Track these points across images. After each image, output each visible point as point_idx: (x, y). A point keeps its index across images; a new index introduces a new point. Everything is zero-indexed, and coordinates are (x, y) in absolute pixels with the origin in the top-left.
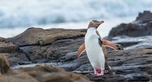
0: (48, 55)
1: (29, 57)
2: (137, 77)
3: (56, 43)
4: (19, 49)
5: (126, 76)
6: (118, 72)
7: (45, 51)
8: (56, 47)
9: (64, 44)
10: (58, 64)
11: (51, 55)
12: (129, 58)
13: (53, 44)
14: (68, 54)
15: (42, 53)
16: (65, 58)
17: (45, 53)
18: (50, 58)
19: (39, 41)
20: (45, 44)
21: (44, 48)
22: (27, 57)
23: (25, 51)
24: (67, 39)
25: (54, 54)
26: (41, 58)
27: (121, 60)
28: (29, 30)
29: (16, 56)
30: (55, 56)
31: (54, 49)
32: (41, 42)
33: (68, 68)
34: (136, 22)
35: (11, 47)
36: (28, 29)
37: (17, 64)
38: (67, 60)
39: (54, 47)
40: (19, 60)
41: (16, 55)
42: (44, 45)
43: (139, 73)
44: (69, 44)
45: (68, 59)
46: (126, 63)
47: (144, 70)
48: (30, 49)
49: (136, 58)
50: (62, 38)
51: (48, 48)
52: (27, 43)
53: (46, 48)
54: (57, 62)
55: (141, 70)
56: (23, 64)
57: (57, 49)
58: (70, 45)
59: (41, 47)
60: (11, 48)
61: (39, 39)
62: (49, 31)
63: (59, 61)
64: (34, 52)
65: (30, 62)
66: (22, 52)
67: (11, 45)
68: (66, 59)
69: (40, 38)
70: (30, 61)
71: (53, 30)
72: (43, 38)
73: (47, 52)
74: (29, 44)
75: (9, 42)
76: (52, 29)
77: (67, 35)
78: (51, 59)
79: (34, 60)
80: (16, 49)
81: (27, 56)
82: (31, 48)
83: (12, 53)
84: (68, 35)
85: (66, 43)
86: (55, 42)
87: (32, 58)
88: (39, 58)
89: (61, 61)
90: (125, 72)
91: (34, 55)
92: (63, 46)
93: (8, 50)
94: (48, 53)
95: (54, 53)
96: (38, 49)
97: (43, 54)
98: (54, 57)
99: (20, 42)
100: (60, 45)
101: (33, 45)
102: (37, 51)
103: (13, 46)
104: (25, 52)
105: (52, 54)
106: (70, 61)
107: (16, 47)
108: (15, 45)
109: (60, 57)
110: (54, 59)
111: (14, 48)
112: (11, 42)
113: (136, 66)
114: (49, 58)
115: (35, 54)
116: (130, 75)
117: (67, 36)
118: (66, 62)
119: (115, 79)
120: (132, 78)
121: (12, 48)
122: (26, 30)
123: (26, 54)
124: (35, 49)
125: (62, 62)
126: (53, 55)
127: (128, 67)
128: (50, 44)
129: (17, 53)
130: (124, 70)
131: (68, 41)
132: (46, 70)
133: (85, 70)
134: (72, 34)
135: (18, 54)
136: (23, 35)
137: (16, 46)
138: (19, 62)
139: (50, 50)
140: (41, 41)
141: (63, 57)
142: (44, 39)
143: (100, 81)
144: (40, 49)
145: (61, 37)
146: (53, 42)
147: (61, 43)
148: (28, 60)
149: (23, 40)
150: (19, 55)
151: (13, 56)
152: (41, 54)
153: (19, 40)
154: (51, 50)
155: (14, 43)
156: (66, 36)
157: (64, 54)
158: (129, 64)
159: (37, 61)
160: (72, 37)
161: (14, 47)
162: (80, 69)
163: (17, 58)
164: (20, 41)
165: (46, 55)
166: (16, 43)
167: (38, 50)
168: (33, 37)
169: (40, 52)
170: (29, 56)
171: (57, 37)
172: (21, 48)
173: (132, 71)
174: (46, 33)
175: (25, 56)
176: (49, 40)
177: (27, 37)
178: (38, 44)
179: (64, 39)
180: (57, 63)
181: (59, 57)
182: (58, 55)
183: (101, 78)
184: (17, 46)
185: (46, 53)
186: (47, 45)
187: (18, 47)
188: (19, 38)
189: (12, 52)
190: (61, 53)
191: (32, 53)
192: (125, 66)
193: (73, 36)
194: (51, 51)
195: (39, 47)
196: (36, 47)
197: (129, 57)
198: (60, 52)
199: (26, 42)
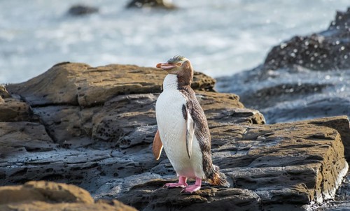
0: (94, 129)
1: (52, 133)
2: (281, 195)
3: (113, 103)
4: (32, 113)
6: (241, 183)
7: (89, 120)
8: (113, 111)
9: (133, 106)
10: (113, 154)
11: (101, 131)
12: (269, 146)
13: (106, 104)
14: (139, 130)
15: (82, 125)
16: (129, 141)
17: (88, 126)
18: (99, 136)
19: (77, 96)
20: (89, 104)
21: (86, 113)
22: (49, 134)
23: (45, 117)
24: (139, 93)
25: (107, 129)
26: (78, 135)
27: (250, 152)
28: (57, 67)
29: (23, 130)
30: (110, 133)
31: (107, 117)
32: (81, 99)
33: (133, 164)
35: (14, 108)
36: (55, 66)
37: (22, 150)
38: (134, 146)
39: (109, 113)
40: (30, 139)
41: (22, 127)
42: (87, 107)
43: (287, 185)
44: (142, 106)
45: (137, 143)
46: (260, 160)
47: (298, 179)
48: (56, 114)
49: (285, 147)
50: (129, 90)
51: (95, 112)
52: (51, 100)
53: (91, 113)
54: (112, 148)
55: (291, 179)
56: (37, 150)
57: (115, 116)
58: (144, 107)
59: (81, 110)
60: (14, 110)
61: (78, 92)
62: (103, 73)
63: (117, 146)
64: (64, 123)
65: (54, 145)
66: (38, 120)
67: (15, 103)
68: (131, 143)
69: (79, 88)
70: (55, 141)
71: (110, 71)
72: (86, 89)
73: (93, 122)
74: (55, 102)
76: (110, 66)
77: (141, 83)
78: (101, 140)
79: (63, 141)
80: (25, 113)
81: (47, 130)
82: (58, 110)
83: (15, 121)
84: (144, 84)
85: (135, 103)
86: (112, 101)
87: (60, 134)
88: (74, 136)
89: (121, 146)
90: (255, 182)
91: (64, 128)
92: (129, 111)
93: (7, 116)
94: (94, 124)
95: (107, 126)
96: (74, 114)
97: (85, 126)
98: (107, 136)
99: (35, 95)
100: (123, 108)
101: (63, 104)
102: (72, 120)
103: (18, 105)
104: (45, 120)
105: (102, 129)
106: (140, 147)
107: (25, 108)
108: (22, 104)
109: (120, 138)
110: (107, 141)
111: (21, 112)
112: (16, 94)
113: (280, 169)
114: (95, 138)
115: (67, 126)
116: (266, 189)
117: (141, 86)
118: (132, 150)
119: (231, 200)
120: (269, 197)
121: (16, 110)
122: (52, 69)
123: (46, 126)
124: (68, 114)
125: (123, 149)
126: (104, 130)
127: (263, 170)
128: (98, 104)
129: (26, 123)
130: (253, 177)
131: (141, 99)
133: (169, 171)
134: (152, 81)
135: (28, 124)
136: (43, 80)
137: (24, 105)
138: (27, 144)
139: (100, 117)
140: (81, 95)
141: (127, 138)
142: (87, 93)
143: (195, 203)
144: (79, 115)
145: (126, 89)
146: (108, 99)
147: (124, 103)
148: (50, 139)
149: (44, 92)
150: (29, 128)
151: (15, 131)
152: (79, 128)
153: (34, 91)
154: (102, 119)
155: (23, 100)
156: (137, 87)
157: (128, 130)
158: (267, 163)
159: (69, 142)
160: (151, 88)
161: (20, 108)
162: (158, 169)
163: (24, 136)
164: (35, 92)
165: (91, 129)
166: (27, 99)
167: (74, 117)
168: (65, 87)
169: (79, 122)
170: (53, 131)
171: (118, 88)
172: (36, 111)
173: (271, 180)
174: (95, 77)
175: (44, 131)
176: (99, 96)
177: (53, 84)
178: (74, 103)
179: (133, 93)
180: (111, 150)
181: (118, 137)
182: (115, 132)
183: (199, 197)
184: (27, 106)
185: (91, 124)
186: (93, 105)
187: (29, 109)
188: (36, 85)
189: (16, 119)
190: (121, 128)
191: (59, 123)
192: (258, 167)
193: (153, 86)
194: (102, 122)
195: (77, 109)
196: (70, 109)
197: (270, 143)
198: (121, 125)
199: (48, 97)
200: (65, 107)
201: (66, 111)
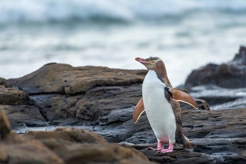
0: (78, 111)
1: (44, 114)
2: (231, 159)
3: (93, 92)
4: (28, 99)
5: (212, 157)
6: (199, 149)
7: (73, 105)
8: (92, 98)
9: (108, 95)
10: (95, 129)
11: (83, 113)
12: (218, 124)
13: (87, 93)
14: (113, 112)
15: (69, 108)
16: (107, 119)
17: (73, 109)
18: (82, 117)
19: (64, 87)
20: (74, 93)
21: (71, 100)
22: (42, 115)
23: (39, 102)
24: (112, 85)
25: (88, 111)
26: (65, 116)
27: (204, 128)
28: (47, 66)
29: (22, 111)
30: (90, 114)
31: (89, 103)
32: (67, 89)
33: (112, 136)
34: (235, 63)
35: (15, 94)
36: (45, 65)
37: (23, 125)
38: (111, 123)
39: (90, 100)
40: (28, 118)
41: (22, 108)
42: (72, 95)
43: (234, 151)
44: (115, 95)
45: (113, 121)
46: (213, 134)
47: (244, 147)
48: (47, 100)
49: (231, 125)
50: (105, 83)
51: (78, 99)
52: (43, 90)
53: (75, 100)
54: (92, 125)
55: (238, 147)
56: (34, 126)
57: (95, 102)
58: (117, 96)
59: (67, 97)
60: (15, 96)
61: (65, 84)
62: (83, 71)
63: (97, 124)
64: (54, 107)
65: (47, 123)
66: (33, 104)
67: (15, 91)
68: (109, 121)
69: (66, 81)
70: (47, 121)
71: (89, 69)
72: (71, 82)
73: (77, 107)
74: (46, 91)
75: (11, 86)
76: (88, 66)
77: (113, 78)
78: (84, 119)
79: (53, 120)
80: (24, 99)
81: (41, 112)
82: (49, 98)
83: (15, 105)
84: (115, 79)
85: (110, 93)
86: (92, 91)
87: (50, 115)
88: (62, 117)
89: (101, 124)
90: (210, 149)
91: (54, 111)
92: (105, 98)
93: (10, 101)
94: (78, 108)
95: (88, 109)
96: (62, 100)
97: (70, 109)
98: (89, 116)
99: (30, 86)
100: (101, 96)
101: (53, 93)
102: (60, 105)
103: (18, 93)
104: (39, 104)
105: (85, 111)
106: (115, 124)
107: (23, 95)
108: (21, 92)
109: (100, 118)
110: (89, 120)
111: (21, 98)
112: (15, 85)
113: (230, 139)
114: (79, 118)
115: (56, 109)
116: (219, 154)
117: (113, 80)
118: (110, 126)
119: (193, 161)
120: (223, 160)
121: (16, 96)
122: (43, 67)
123: (40, 109)
124: (57, 100)
125: (102, 125)
126: (86, 112)
127: (217, 140)
128: (82, 93)
129: (25, 106)
130: (209, 145)
131: (115, 89)
132: (73, 139)
133: (141, 141)
134: (121, 77)
135: (26, 107)
136: (36, 75)
137: (23, 93)
138: (27, 121)
139: (82, 103)
140: (67, 86)
141: (105, 117)
142: (72, 84)
143: (166, 161)
144: (65, 101)
145: (102, 83)
146: (89, 90)
147: (101, 92)
148: (43, 118)
149: (37, 84)
150: (27, 110)
151: (17, 112)
152: (65, 110)
153: (29, 83)
154: (84, 104)
155: (20, 89)
156: (111, 81)
157: (106, 112)
158: (219, 136)
159: (58, 121)
160: (122, 83)
161: (19, 95)
162: (132, 139)
163: (24, 115)
164: (30, 85)
165: (75, 112)
166: (23, 89)
167: (61, 103)
168: (54, 80)
169: (65, 107)
170: (45, 112)
171: (96, 81)
172: (31, 98)
173: (223, 147)
174: (77, 73)
175: (38, 112)
176: (82, 87)
177: (44, 78)
178: (62, 92)
179: (107, 85)
180: (92, 127)
181: (97, 117)
182: (95, 114)
183: (169, 157)
184: (25, 94)
185: (75, 108)
186: (77, 94)
187: (27, 96)
188: (30, 79)
189: (16, 103)
190: (100, 110)
191: (50, 106)
192: (212, 138)
193: (122, 81)
194: (84, 106)
195: (64, 97)
196: (58, 97)
197: (219, 122)
198: (100, 108)
199: (40, 88)
200: (54, 95)
201: (55, 98)
